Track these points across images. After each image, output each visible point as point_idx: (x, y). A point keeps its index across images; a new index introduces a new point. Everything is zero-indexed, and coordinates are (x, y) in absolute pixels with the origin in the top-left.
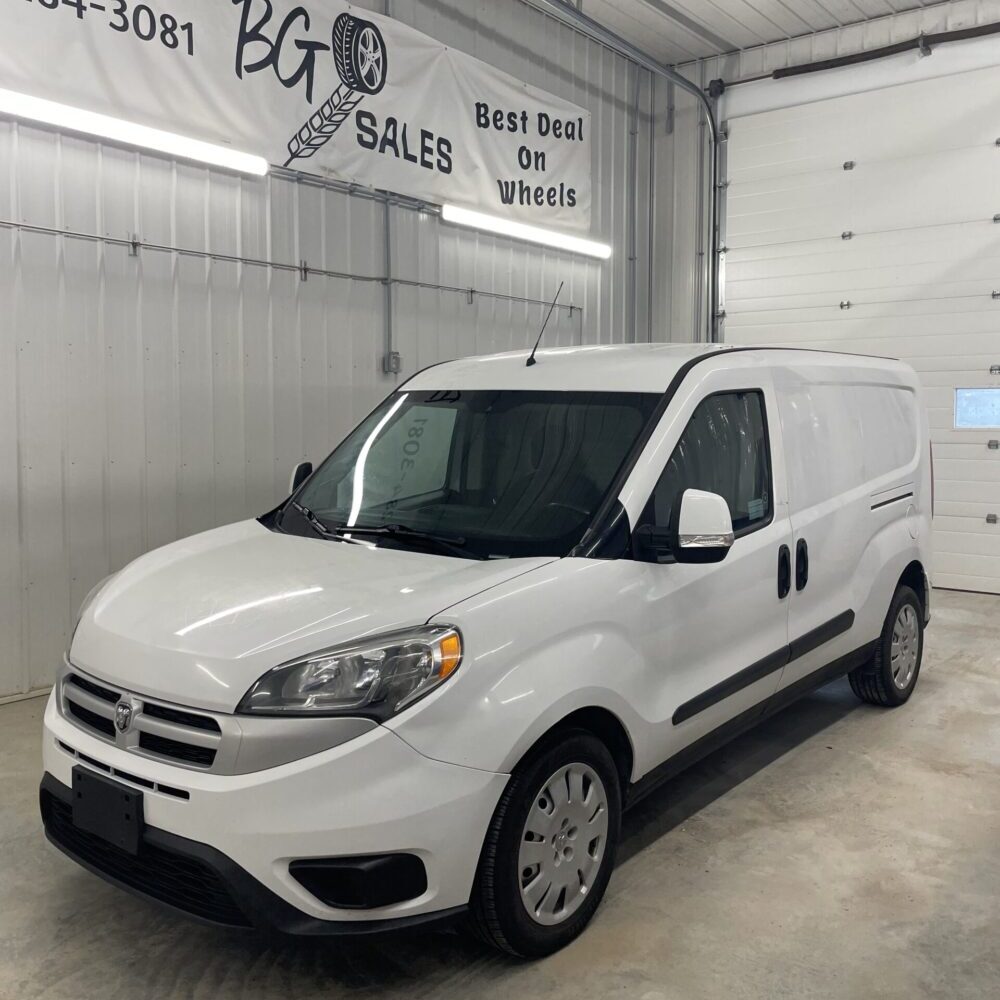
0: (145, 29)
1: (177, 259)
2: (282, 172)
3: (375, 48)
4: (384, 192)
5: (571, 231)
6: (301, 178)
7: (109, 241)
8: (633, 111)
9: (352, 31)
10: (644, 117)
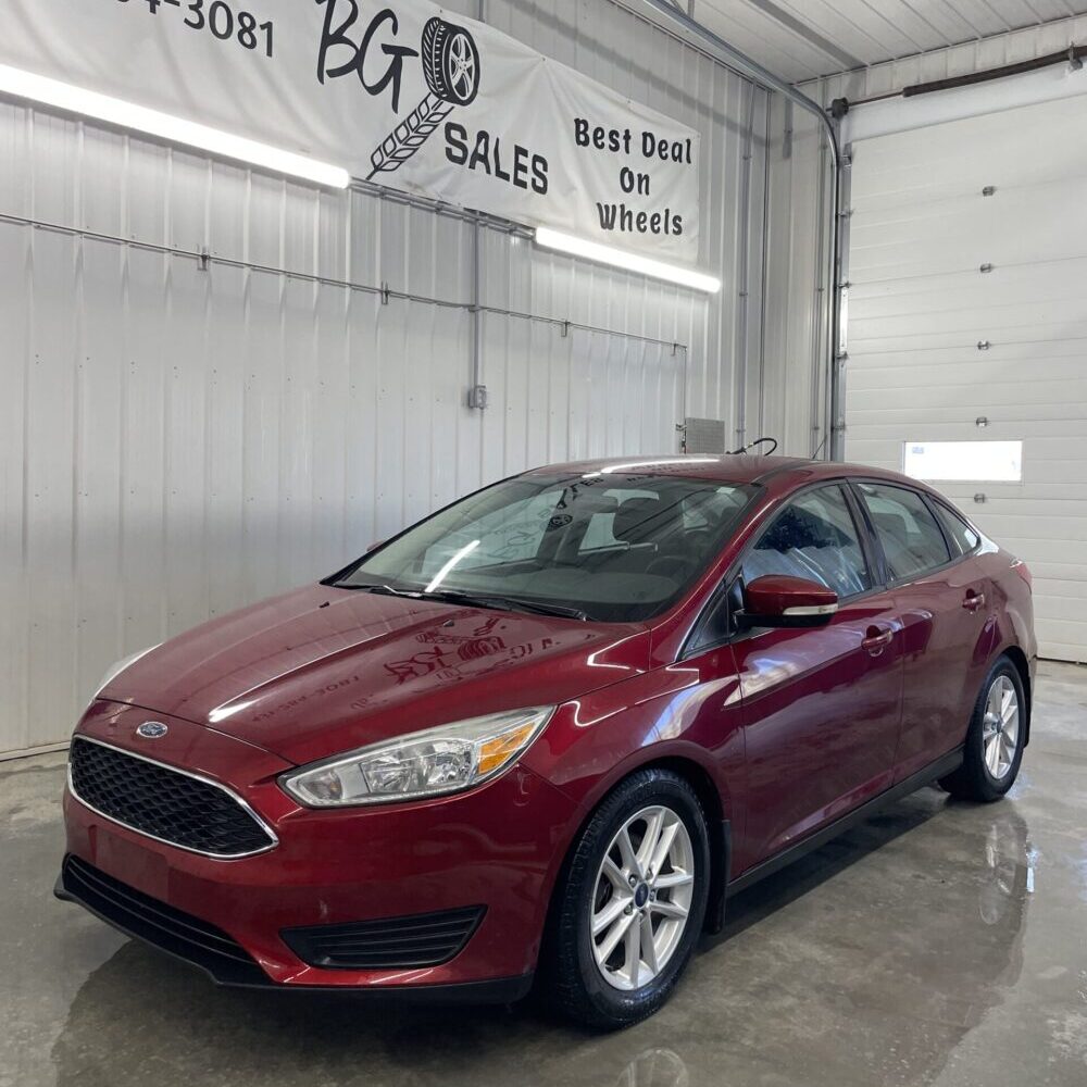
0: (222, 27)
1: (249, 276)
2: (363, 186)
3: (468, 55)
4: (473, 211)
5: (676, 261)
6: (384, 193)
7: (177, 253)
8: (747, 133)
9: (443, 37)
10: (758, 141)
